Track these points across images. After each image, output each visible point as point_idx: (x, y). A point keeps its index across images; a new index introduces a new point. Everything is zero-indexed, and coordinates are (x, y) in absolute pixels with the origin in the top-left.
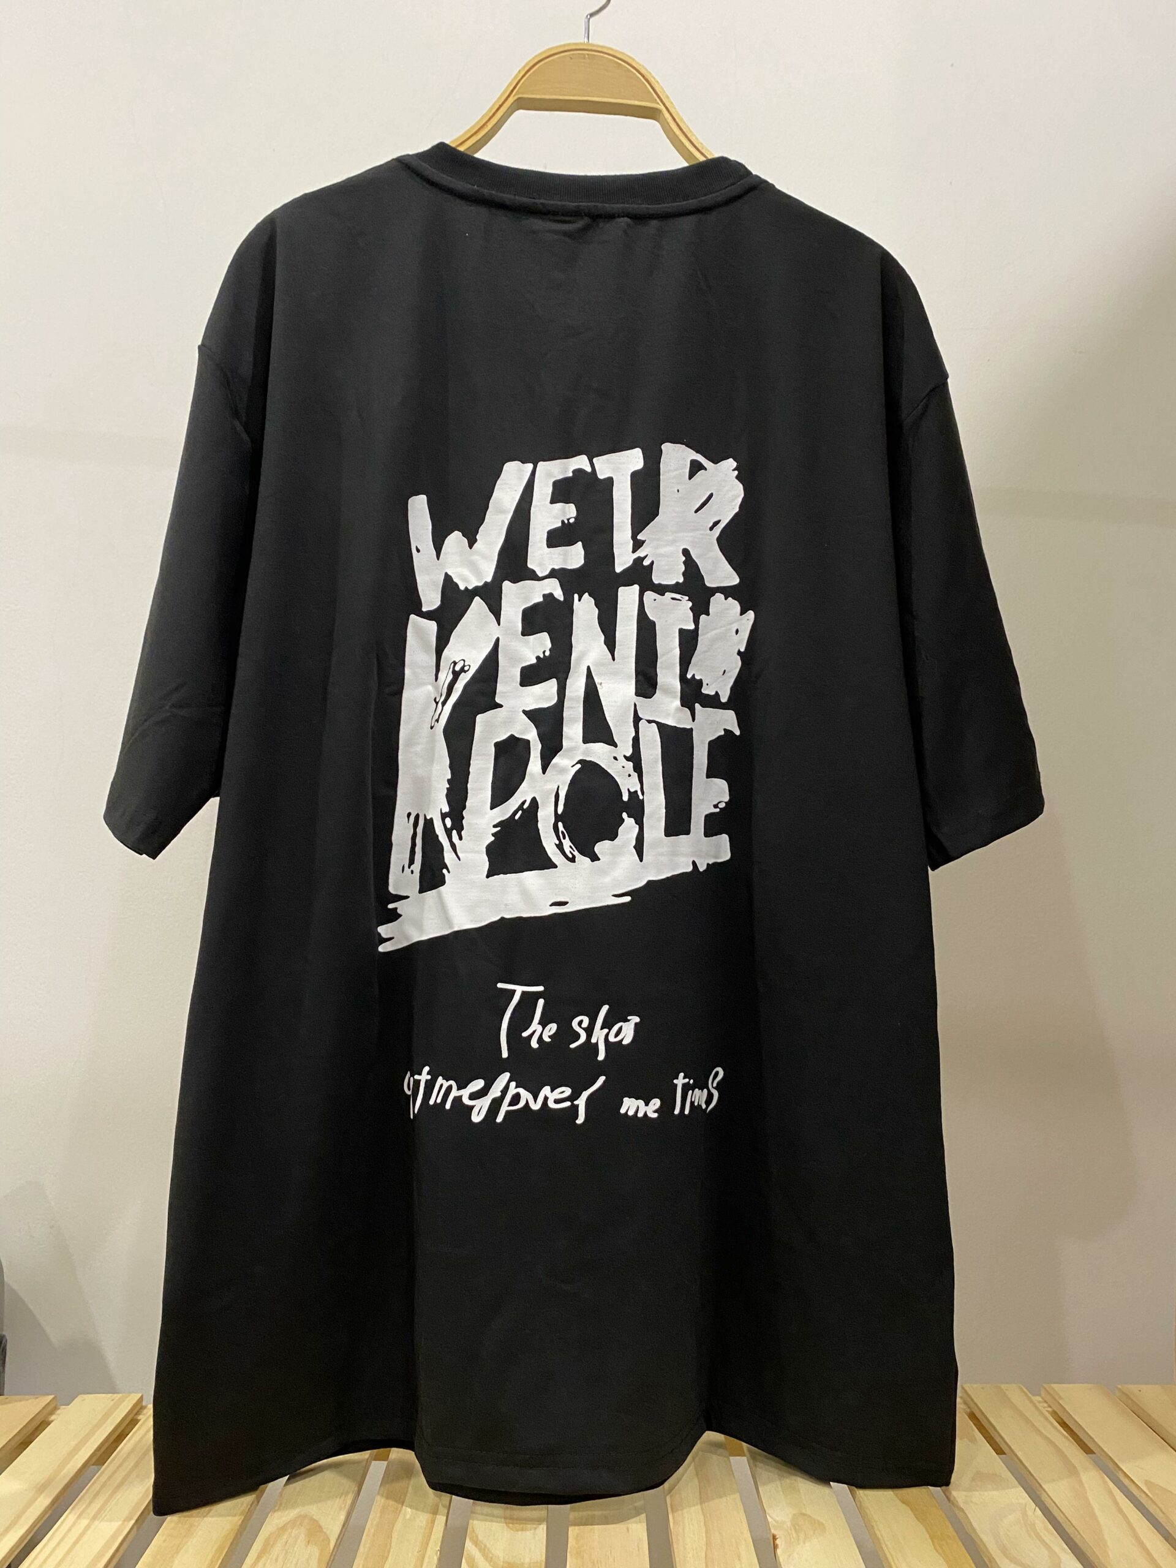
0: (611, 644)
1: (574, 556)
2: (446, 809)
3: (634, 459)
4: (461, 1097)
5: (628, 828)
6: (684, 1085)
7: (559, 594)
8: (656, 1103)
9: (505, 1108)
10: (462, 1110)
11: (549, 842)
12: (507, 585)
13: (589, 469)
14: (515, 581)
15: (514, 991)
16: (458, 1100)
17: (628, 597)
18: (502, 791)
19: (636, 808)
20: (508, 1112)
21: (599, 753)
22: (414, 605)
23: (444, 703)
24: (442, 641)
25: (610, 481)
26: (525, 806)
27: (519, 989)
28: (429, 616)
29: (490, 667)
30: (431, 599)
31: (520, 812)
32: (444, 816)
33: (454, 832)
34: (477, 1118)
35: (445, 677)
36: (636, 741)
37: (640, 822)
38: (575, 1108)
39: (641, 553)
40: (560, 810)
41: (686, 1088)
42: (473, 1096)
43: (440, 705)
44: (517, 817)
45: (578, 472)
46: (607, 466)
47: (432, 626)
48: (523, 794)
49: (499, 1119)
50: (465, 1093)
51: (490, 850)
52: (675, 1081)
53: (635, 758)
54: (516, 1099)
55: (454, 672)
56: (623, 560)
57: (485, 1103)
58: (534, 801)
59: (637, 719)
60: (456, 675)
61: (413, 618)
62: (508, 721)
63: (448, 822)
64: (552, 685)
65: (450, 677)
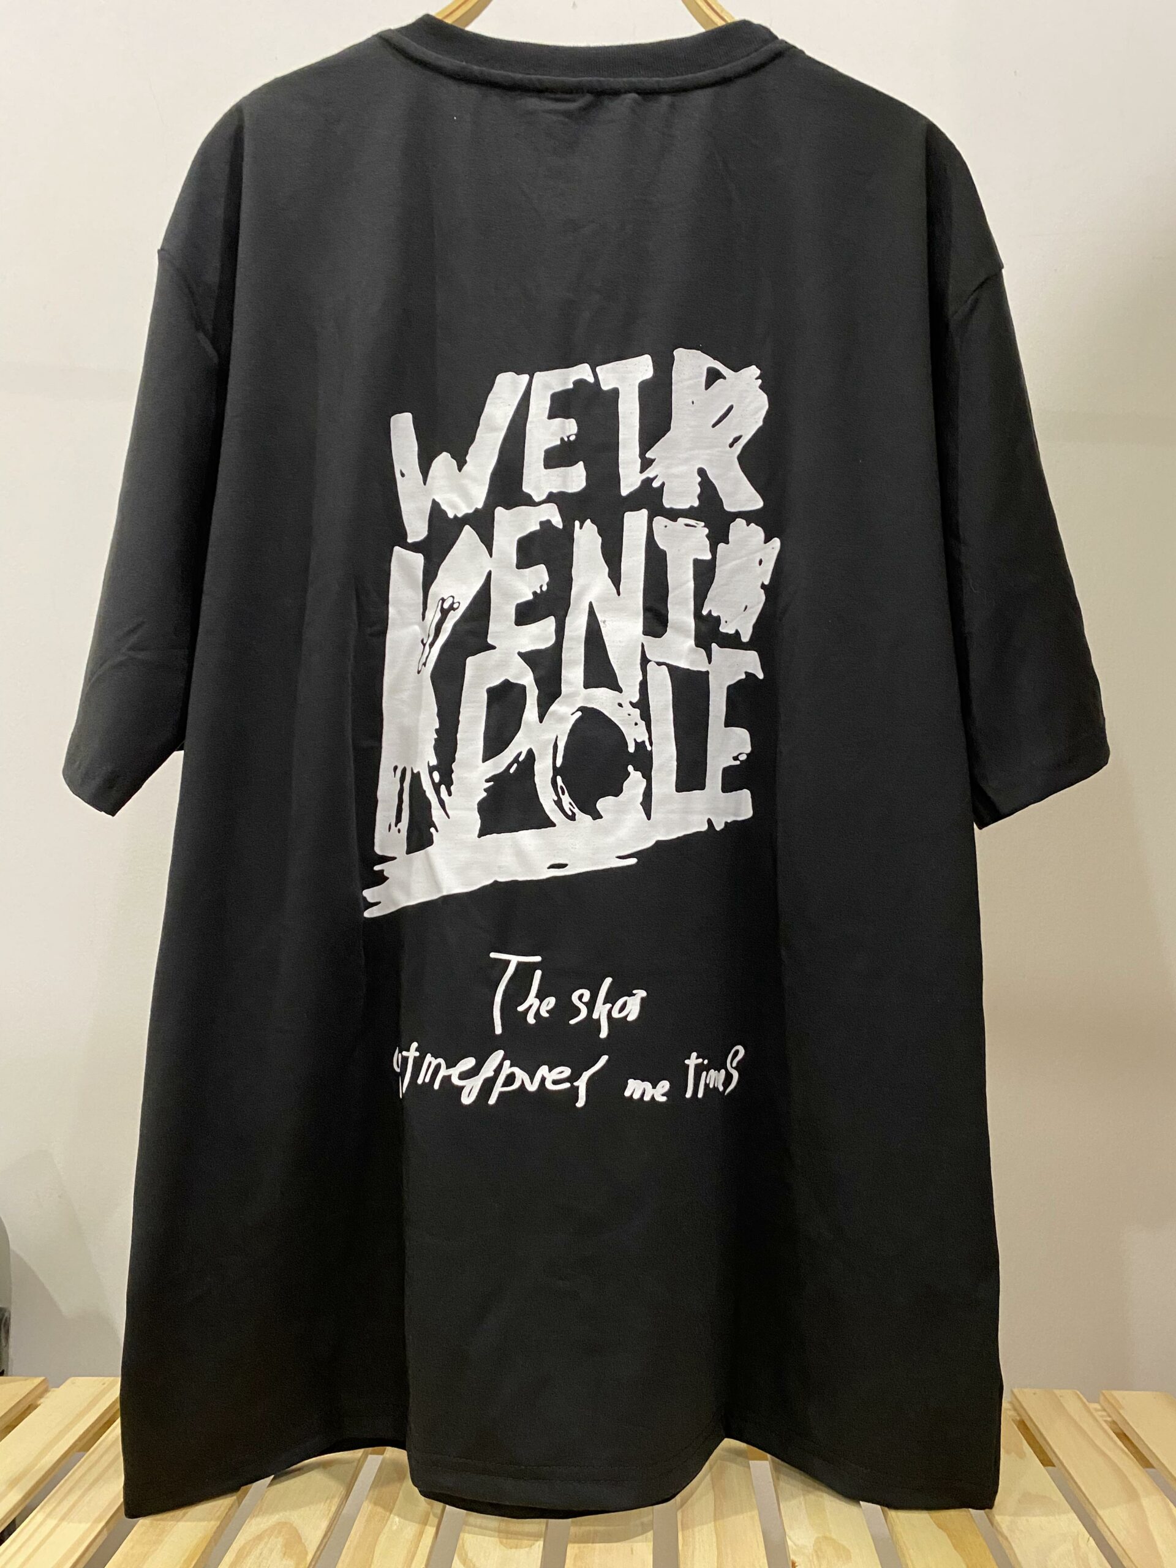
0: (615, 576)
1: (575, 478)
2: (434, 762)
3: (642, 367)
4: (450, 1076)
5: (635, 782)
6: (697, 1066)
7: (557, 521)
8: (664, 1086)
9: (498, 1089)
10: (452, 1092)
11: (546, 798)
12: (499, 511)
13: (591, 379)
14: (509, 506)
15: (508, 962)
16: (447, 1079)
17: (635, 523)
18: (495, 744)
19: (643, 760)
20: (501, 1094)
21: (602, 699)
22: (399, 536)
23: (432, 645)
24: (430, 576)
25: (615, 392)
26: (521, 759)
27: (514, 960)
28: (415, 547)
29: (482, 602)
30: (417, 528)
31: (515, 765)
32: (431, 770)
33: (443, 788)
34: (467, 1099)
35: (433, 615)
36: (644, 685)
37: (648, 777)
38: (576, 1089)
39: (650, 473)
40: (559, 763)
41: (699, 1069)
42: (464, 1076)
43: (427, 647)
44: (512, 771)
45: (580, 383)
46: (610, 376)
47: (419, 559)
48: (518, 746)
49: (492, 1101)
50: (455, 1072)
51: (482, 807)
52: (687, 1062)
53: (643, 705)
54: (510, 1080)
55: (442, 609)
56: (630, 481)
57: (476, 1083)
58: (531, 754)
59: (645, 661)
60: (445, 613)
61: (397, 549)
62: (504, 664)
63: (436, 776)
64: (549, 624)
65: (439, 615)
